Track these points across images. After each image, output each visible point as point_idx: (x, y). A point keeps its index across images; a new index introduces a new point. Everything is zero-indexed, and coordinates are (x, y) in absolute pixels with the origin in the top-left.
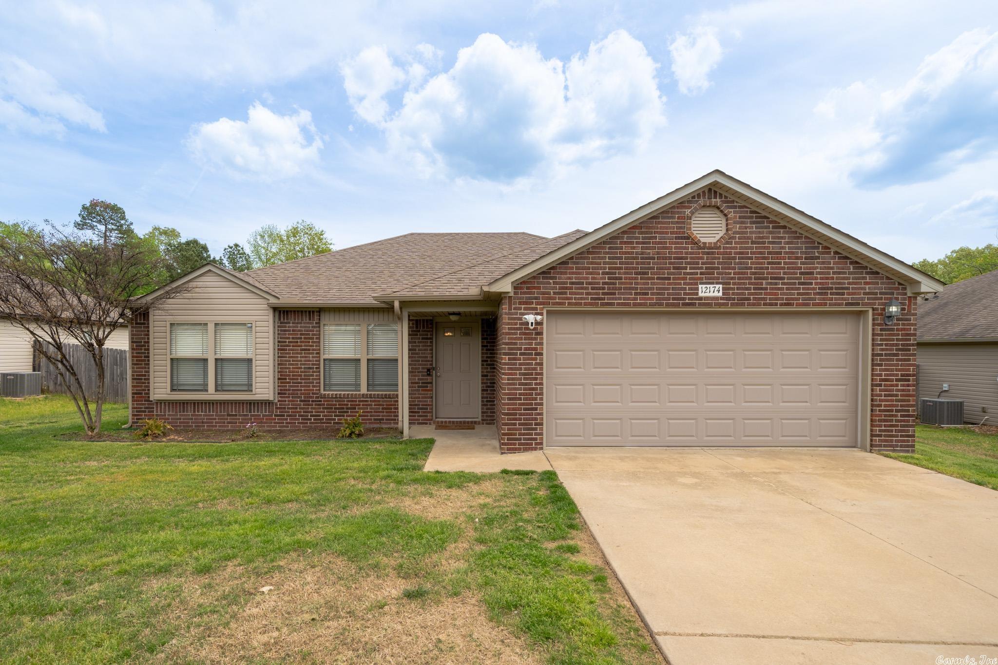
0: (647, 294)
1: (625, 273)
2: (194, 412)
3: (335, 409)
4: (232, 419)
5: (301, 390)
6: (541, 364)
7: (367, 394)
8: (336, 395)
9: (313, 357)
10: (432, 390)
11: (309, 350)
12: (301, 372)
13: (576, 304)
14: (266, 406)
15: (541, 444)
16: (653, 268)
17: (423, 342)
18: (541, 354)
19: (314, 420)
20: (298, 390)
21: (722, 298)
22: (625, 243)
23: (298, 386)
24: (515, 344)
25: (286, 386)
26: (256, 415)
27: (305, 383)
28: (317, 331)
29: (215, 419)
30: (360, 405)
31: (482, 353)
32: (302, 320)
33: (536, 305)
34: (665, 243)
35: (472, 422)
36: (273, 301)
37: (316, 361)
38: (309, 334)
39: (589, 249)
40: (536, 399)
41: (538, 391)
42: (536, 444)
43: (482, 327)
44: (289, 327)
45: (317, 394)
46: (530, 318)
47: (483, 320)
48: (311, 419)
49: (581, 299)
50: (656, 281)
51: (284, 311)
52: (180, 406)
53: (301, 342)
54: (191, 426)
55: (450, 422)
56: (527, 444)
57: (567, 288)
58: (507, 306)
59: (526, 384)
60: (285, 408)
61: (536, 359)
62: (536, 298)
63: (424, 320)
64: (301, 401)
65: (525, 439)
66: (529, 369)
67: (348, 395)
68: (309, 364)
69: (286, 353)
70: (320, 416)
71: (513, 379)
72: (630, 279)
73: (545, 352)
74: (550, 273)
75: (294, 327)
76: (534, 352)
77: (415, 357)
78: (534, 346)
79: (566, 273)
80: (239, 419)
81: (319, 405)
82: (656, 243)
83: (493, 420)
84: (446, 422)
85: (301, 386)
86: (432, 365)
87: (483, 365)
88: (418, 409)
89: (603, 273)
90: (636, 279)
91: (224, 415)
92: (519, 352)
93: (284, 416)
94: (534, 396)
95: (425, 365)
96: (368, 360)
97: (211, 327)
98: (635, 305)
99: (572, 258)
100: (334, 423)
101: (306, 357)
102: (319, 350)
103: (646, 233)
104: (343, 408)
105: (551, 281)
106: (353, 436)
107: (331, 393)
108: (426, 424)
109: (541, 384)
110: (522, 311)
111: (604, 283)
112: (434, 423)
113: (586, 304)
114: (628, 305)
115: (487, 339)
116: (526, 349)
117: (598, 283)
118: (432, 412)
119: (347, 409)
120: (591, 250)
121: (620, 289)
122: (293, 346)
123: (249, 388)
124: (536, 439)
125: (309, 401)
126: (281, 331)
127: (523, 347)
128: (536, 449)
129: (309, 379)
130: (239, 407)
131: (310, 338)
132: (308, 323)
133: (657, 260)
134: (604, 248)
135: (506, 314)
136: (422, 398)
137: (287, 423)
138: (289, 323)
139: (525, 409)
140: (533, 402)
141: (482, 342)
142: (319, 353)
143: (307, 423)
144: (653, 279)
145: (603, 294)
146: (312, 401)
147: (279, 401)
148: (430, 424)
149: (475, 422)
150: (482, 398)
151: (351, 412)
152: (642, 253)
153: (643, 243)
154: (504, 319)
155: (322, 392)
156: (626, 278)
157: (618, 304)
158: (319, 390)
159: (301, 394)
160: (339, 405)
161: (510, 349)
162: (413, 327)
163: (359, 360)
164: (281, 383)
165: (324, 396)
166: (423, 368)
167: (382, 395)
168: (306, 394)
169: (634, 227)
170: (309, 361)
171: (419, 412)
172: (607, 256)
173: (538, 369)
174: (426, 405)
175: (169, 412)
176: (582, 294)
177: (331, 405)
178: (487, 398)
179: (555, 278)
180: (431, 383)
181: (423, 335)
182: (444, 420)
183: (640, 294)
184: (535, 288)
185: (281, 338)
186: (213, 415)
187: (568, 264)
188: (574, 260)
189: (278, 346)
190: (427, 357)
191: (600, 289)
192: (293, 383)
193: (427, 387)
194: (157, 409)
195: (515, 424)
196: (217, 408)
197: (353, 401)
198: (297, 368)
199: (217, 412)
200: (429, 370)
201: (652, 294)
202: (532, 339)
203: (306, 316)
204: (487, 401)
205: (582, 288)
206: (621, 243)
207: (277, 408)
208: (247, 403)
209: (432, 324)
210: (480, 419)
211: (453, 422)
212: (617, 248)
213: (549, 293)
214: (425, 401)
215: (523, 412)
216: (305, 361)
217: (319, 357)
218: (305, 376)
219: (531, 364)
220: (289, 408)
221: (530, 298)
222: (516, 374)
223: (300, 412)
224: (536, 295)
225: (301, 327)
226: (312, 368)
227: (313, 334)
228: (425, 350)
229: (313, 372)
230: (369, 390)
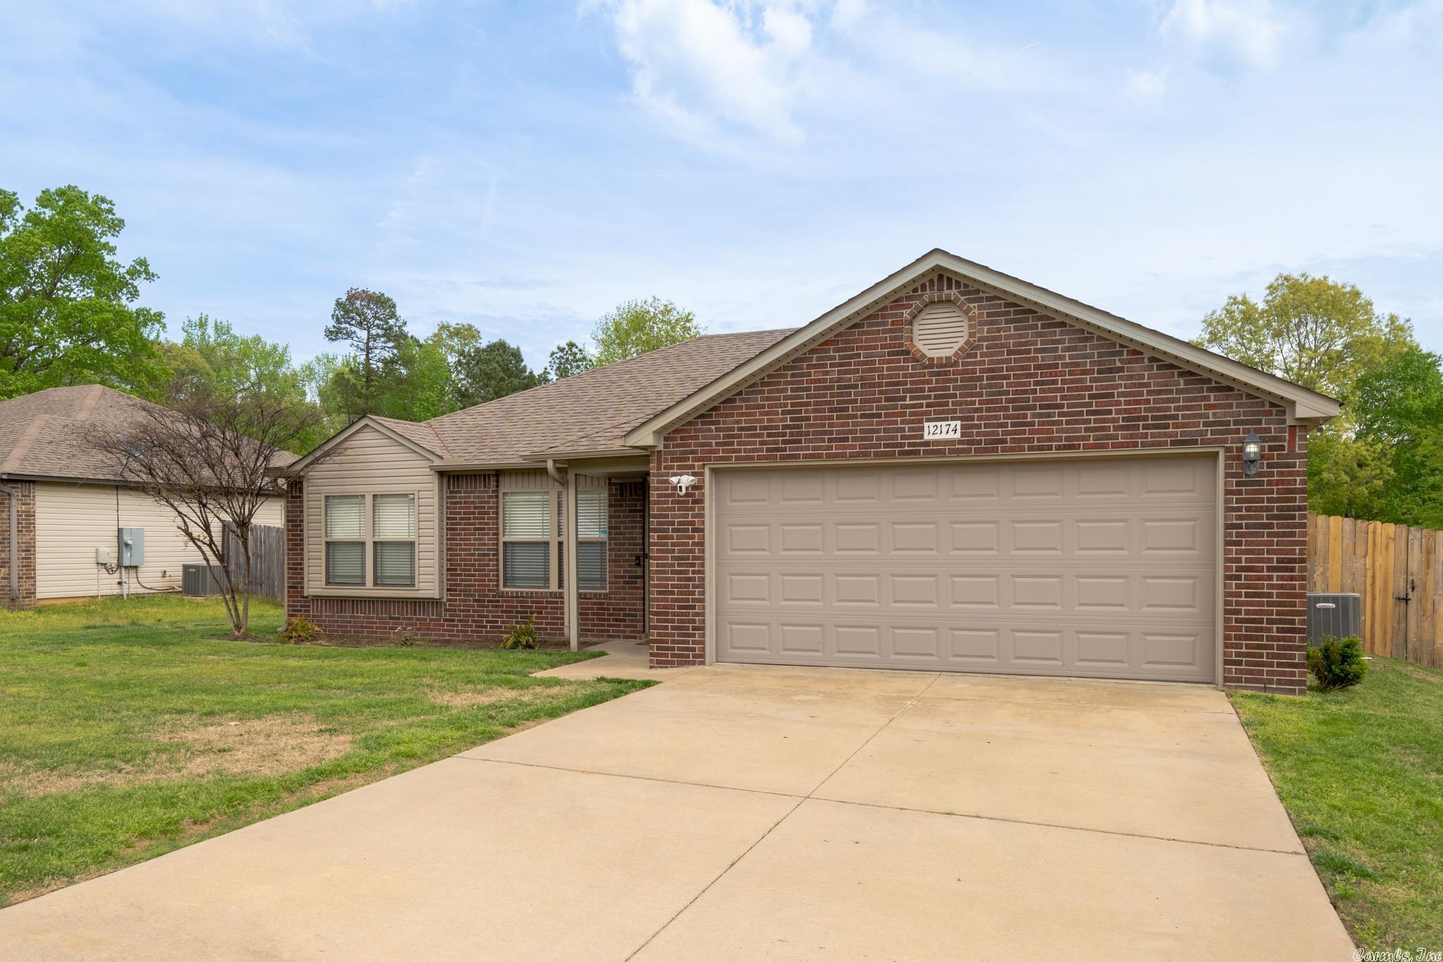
0: (846, 440)
1: (815, 411)
2: (353, 613)
3: (517, 612)
5: (475, 586)
6: (701, 544)
7: (556, 593)
8: (517, 593)
9: (489, 540)
10: (643, 588)
11: (484, 529)
12: (475, 560)
13: (746, 458)
14: (433, 607)
15: (702, 656)
16: (855, 401)
17: (631, 517)
18: (701, 530)
19: (491, 627)
20: (470, 585)
21: (960, 442)
22: (815, 366)
23: (470, 580)
24: (666, 516)
25: (456, 580)
26: (422, 619)
27: (479, 575)
28: (494, 503)
29: (376, 623)
30: (547, 608)
32: (476, 488)
33: (693, 462)
34: (873, 362)
36: (437, 462)
37: (493, 544)
38: (484, 507)
39: (763, 378)
40: (694, 593)
41: (697, 583)
42: (694, 656)
44: (460, 497)
45: (494, 591)
46: (686, 480)
48: (486, 627)
49: (754, 450)
50: (859, 420)
51: (454, 476)
52: (337, 604)
53: (474, 518)
54: (350, 632)
56: (682, 656)
57: (733, 436)
58: (656, 465)
59: (681, 572)
60: (455, 610)
61: (693, 537)
62: (693, 452)
63: (630, 484)
64: (475, 601)
65: (679, 649)
66: (684, 551)
67: (532, 593)
68: (484, 550)
69: (456, 535)
70: (497, 622)
71: (664, 565)
72: (821, 418)
73: (705, 527)
74: (710, 416)
75: (466, 497)
76: (690, 527)
77: (619, 539)
78: (690, 519)
79: (732, 415)
81: (497, 606)
82: (859, 364)
85: (475, 581)
86: (643, 550)
88: (624, 615)
89: (784, 413)
90: (830, 418)
91: (385, 618)
92: (670, 527)
93: (454, 621)
94: (691, 589)
95: (633, 550)
96: (560, 543)
97: (369, 499)
98: (828, 456)
99: (740, 393)
101: (480, 539)
102: (497, 529)
103: (845, 349)
104: (526, 612)
105: (713, 427)
106: (520, 647)
107: (512, 590)
108: (635, 638)
109: (702, 572)
110: (675, 471)
111: (785, 427)
112: (647, 635)
113: (759, 458)
114: (819, 456)
116: (680, 523)
117: (777, 427)
118: (643, 621)
119: (531, 612)
120: (766, 380)
121: (807, 434)
122: (465, 524)
123: (410, 582)
124: (693, 649)
125: (484, 601)
126: (451, 503)
127: (676, 520)
128: (693, 663)
129: (484, 570)
130: (403, 608)
131: (485, 513)
132: (483, 492)
133: (862, 388)
134: (785, 376)
135: (655, 475)
136: (630, 599)
137: (458, 631)
138: (460, 492)
139: (680, 607)
140: (691, 597)
142: (497, 534)
143: (481, 632)
144: (855, 417)
145: (784, 442)
146: (489, 601)
147: (448, 600)
148: (641, 638)
152: (839, 380)
153: (840, 365)
154: (651, 482)
155: (502, 588)
156: (815, 418)
157: (805, 456)
158: (497, 586)
159: (475, 591)
160: (522, 607)
161: (659, 523)
162: (616, 495)
163: (548, 543)
164: (451, 575)
165: (502, 595)
166: (630, 555)
168: (480, 591)
169: (827, 343)
170: (485, 544)
171: (625, 621)
172: (789, 387)
173: (697, 551)
174: (635, 610)
175: (326, 612)
176: (754, 443)
177: (511, 606)
179: (717, 423)
180: (643, 577)
181: (630, 505)
183: (836, 440)
184: (691, 438)
185: (451, 513)
186: (373, 618)
187: (735, 402)
188: (744, 396)
189: (447, 524)
190: (635, 539)
191: (779, 435)
192: (465, 575)
193: (635, 583)
194: (313, 609)
195: (666, 628)
196: (377, 608)
197: (538, 602)
198: (469, 555)
199: (378, 614)
201: (854, 439)
202: (688, 509)
203: (480, 481)
205: (755, 436)
206: (809, 367)
207: (446, 610)
208: (411, 602)
209: (642, 489)
212: (802, 375)
213: (710, 445)
214: (632, 605)
215: (676, 610)
216: (480, 545)
217: (497, 539)
218: (479, 565)
219: (687, 544)
220: (460, 611)
221: (685, 453)
222: (667, 558)
223: (474, 616)
224: (693, 448)
225: (474, 497)
226: (489, 555)
227: (489, 508)
228: (633, 528)
229: (489, 560)
230: (560, 587)
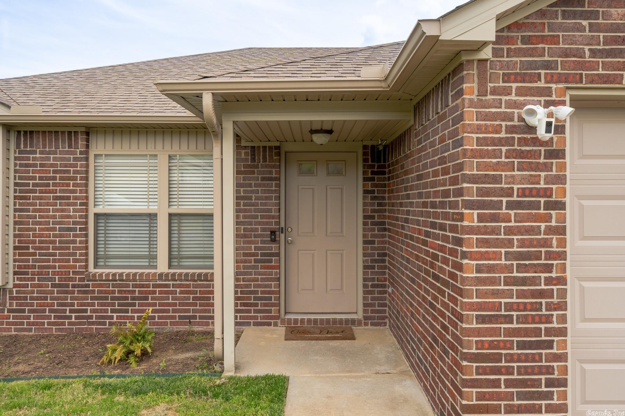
3: (113, 298)
5: (54, 267)
6: (561, 231)
7: (167, 275)
8: (114, 275)
9: (74, 211)
10: (279, 267)
11: (68, 198)
12: (55, 236)
17: (264, 185)
18: (561, 206)
19: (76, 318)
20: (49, 267)
23: (48, 261)
24: (497, 179)
25: (27, 261)
27: (60, 254)
28: (81, 166)
30: (154, 292)
31: (365, 204)
32: (57, 147)
33: (546, 82)
35: (347, 321)
37: (80, 217)
38: (68, 172)
40: (548, 319)
41: (555, 300)
43: (365, 160)
44: (34, 159)
45: (82, 273)
47: (365, 147)
48: (70, 317)
51: (25, 131)
53: (55, 185)
55: (309, 321)
58: (475, 85)
59: (523, 281)
60: (25, 298)
61: (548, 218)
62: (547, 65)
63: (265, 147)
64: (54, 286)
66: (531, 243)
67: (135, 275)
68: (69, 223)
70: (86, 311)
71: (491, 269)
73: (567, 200)
75: (42, 159)
76: (542, 200)
77: (250, 211)
78: (542, 185)
83: (384, 318)
84: (302, 321)
85: (54, 261)
86: (278, 223)
87: (365, 224)
88: (255, 298)
92: (505, 200)
93: (24, 312)
94: (544, 312)
95: (267, 223)
96: (171, 215)
101: (63, 210)
102: (87, 198)
104: (127, 298)
105: (585, 23)
106: (132, 359)
107: (107, 271)
108: (269, 324)
109: (562, 281)
110: (513, 97)
112: (283, 322)
115: (372, 179)
116: (523, 193)
118: (279, 305)
119: (133, 298)
122: (41, 192)
125: (67, 286)
127: (516, 187)
131: (69, 179)
132: (67, 153)
135: (472, 104)
136: (262, 280)
137: (29, 324)
138: (34, 152)
139: (522, 345)
140: (543, 326)
141: (364, 186)
142: (86, 204)
146: (74, 286)
147: (15, 286)
148: (276, 325)
149: (353, 322)
150: (365, 280)
151: (141, 305)
154: (466, 116)
155: (91, 269)
158: (86, 267)
159: (54, 273)
160: (119, 292)
161: (481, 192)
162: (246, 160)
163: (156, 215)
165: (94, 278)
166: (263, 230)
167: (193, 275)
168: (62, 273)
170: (69, 217)
171: (256, 305)
173: (554, 242)
174: (269, 292)
177: (106, 292)
178: (373, 280)
179: (594, 15)
180: (278, 255)
181: (264, 172)
182: (299, 317)
184: (543, 39)
190: (270, 211)
192: (40, 255)
193: (271, 261)
197: (143, 286)
198: (48, 229)
200: (273, 233)
202: (538, 167)
203: (62, 141)
204: (373, 286)
207: (12, 299)
209: (279, 154)
210: (360, 316)
211: (315, 321)
213: (580, 54)
214: (266, 286)
215: (515, 351)
216: (62, 217)
217: (87, 210)
218: (60, 242)
219: (536, 231)
220: (32, 299)
221: (531, 65)
222: (497, 256)
223: (52, 305)
224: (546, 58)
225: (55, 159)
226: (75, 229)
227: (75, 172)
228: (267, 198)
229: (75, 236)
230: (170, 267)
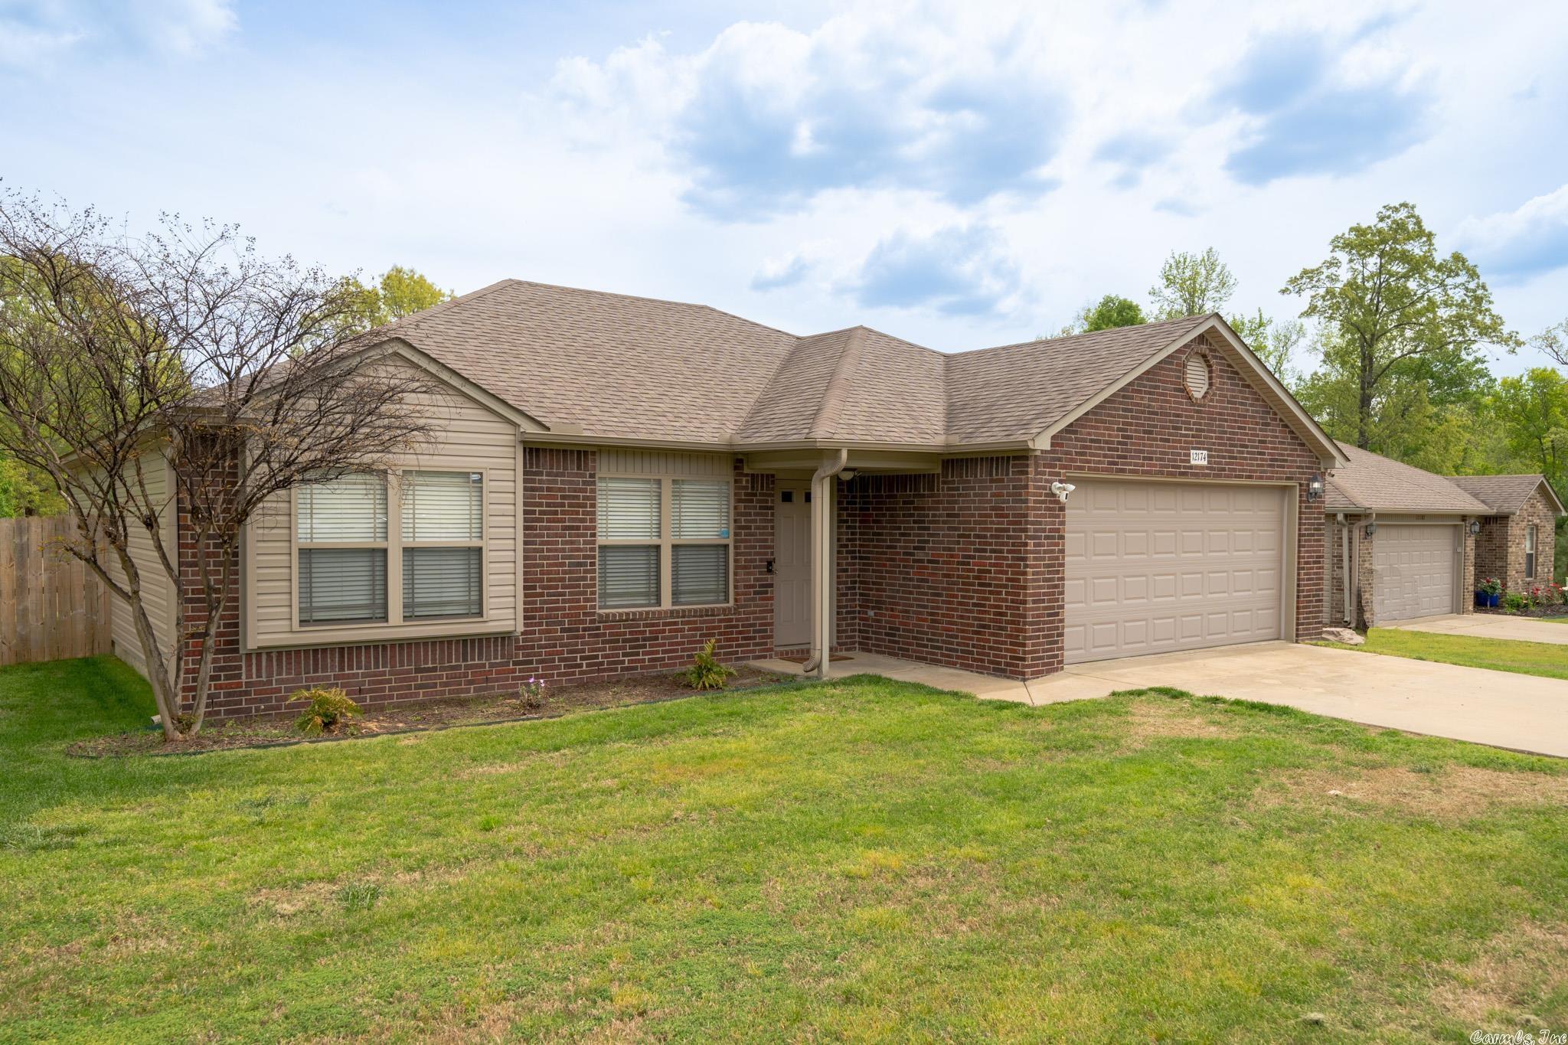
2: (342, 669)
3: (625, 641)
4: (427, 678)
5: (564, 609)
7: (672, 612)
8: (626, 614)
9: (585, 543)
10: (773, 598)
11: (578, 528)
12: (564, 572)
14: (496, 646)
17: (761, 514)
19: (587, 666)
20: (558, 609)
23: (557, 602)
25: (537, 603)
26: (477, 666)
27: (571, 594)
28: (590, 491)
29: (389, 681)
30: (664, 631)
32: (565, 469)
36: (529, 428)
37: (590, 550)
38: (577, 497)
44: (540, 482)
45: (592, 614)
46: (1070, 487)
48: (580, 666)
51: (546, 451)
53: (564, 513)
55: (798, 651)
60: (533, 647)
64: (563, 630)
66: (1052, 559)
68: (578, 557)
69: (536, 536)
70: (597, 657)
75: (549, 482)
77: (750, 541)
80: (440, 677)
81: (597, 635)
83: (854, 643)
85: (564, 601)
86: (773, 553)
88: (754, 632)
91: (409, 672)
93: (531, 662)
95: (764, 554)
96: (674, 547)
97: (394, 478)
100: (623, 669)
101: (572, 543)
102: (594, 527)
104: (637, 640)
108: (766, 657)
112: (776, 654)
118: (772, 637)
119: (644, 639)
122: (548, 521)
123: (475, 610)
125: (577, 630)
129: (578, 586)
131: (579, 505)
132: (577, 475)
135: (1031, 480)
136: (761, 612)
137: (537, 676)
138: (540, 474)
142: (593, 535)
146: (584, 629)
147: (523, 633)
148: (771, 657)
150: (839, 607)
151: (651, 646)
155: (598, 610)
158: (595, 606)
160: (631, 633)
162: (747, 488)
163: (659, 547)
165: (605, 619)
166: (761, 560)
167: (701, 610)
168: (572, 615)
170: (577, 550)
171: (755, 638)
173: (1061, 558)
174: (765, 624)
177: (617, 634)
178: (846, 607)
180: (772, 585)
181: (761, 501)
186: (383, 674)
190: (767, 540)
192: (548, 595)
193: (767, 592)
197: (653, 625)
198: (556, 565)
199: (393, 666)
200: (769, 563)
203: (572, 461)
207: (518, 648)
208: (458, 642)
209: (774, 483)
214: (763, 619)
216: (572, 550)
217: (594, 542)
218: (570, 580)
220: (540, 647)
223: (562, 652)
225: (563, 482)
226: (585, 564)
227: (583, 498)
228: (764, 528)
229: (584, 572)
230: (674, 604)
